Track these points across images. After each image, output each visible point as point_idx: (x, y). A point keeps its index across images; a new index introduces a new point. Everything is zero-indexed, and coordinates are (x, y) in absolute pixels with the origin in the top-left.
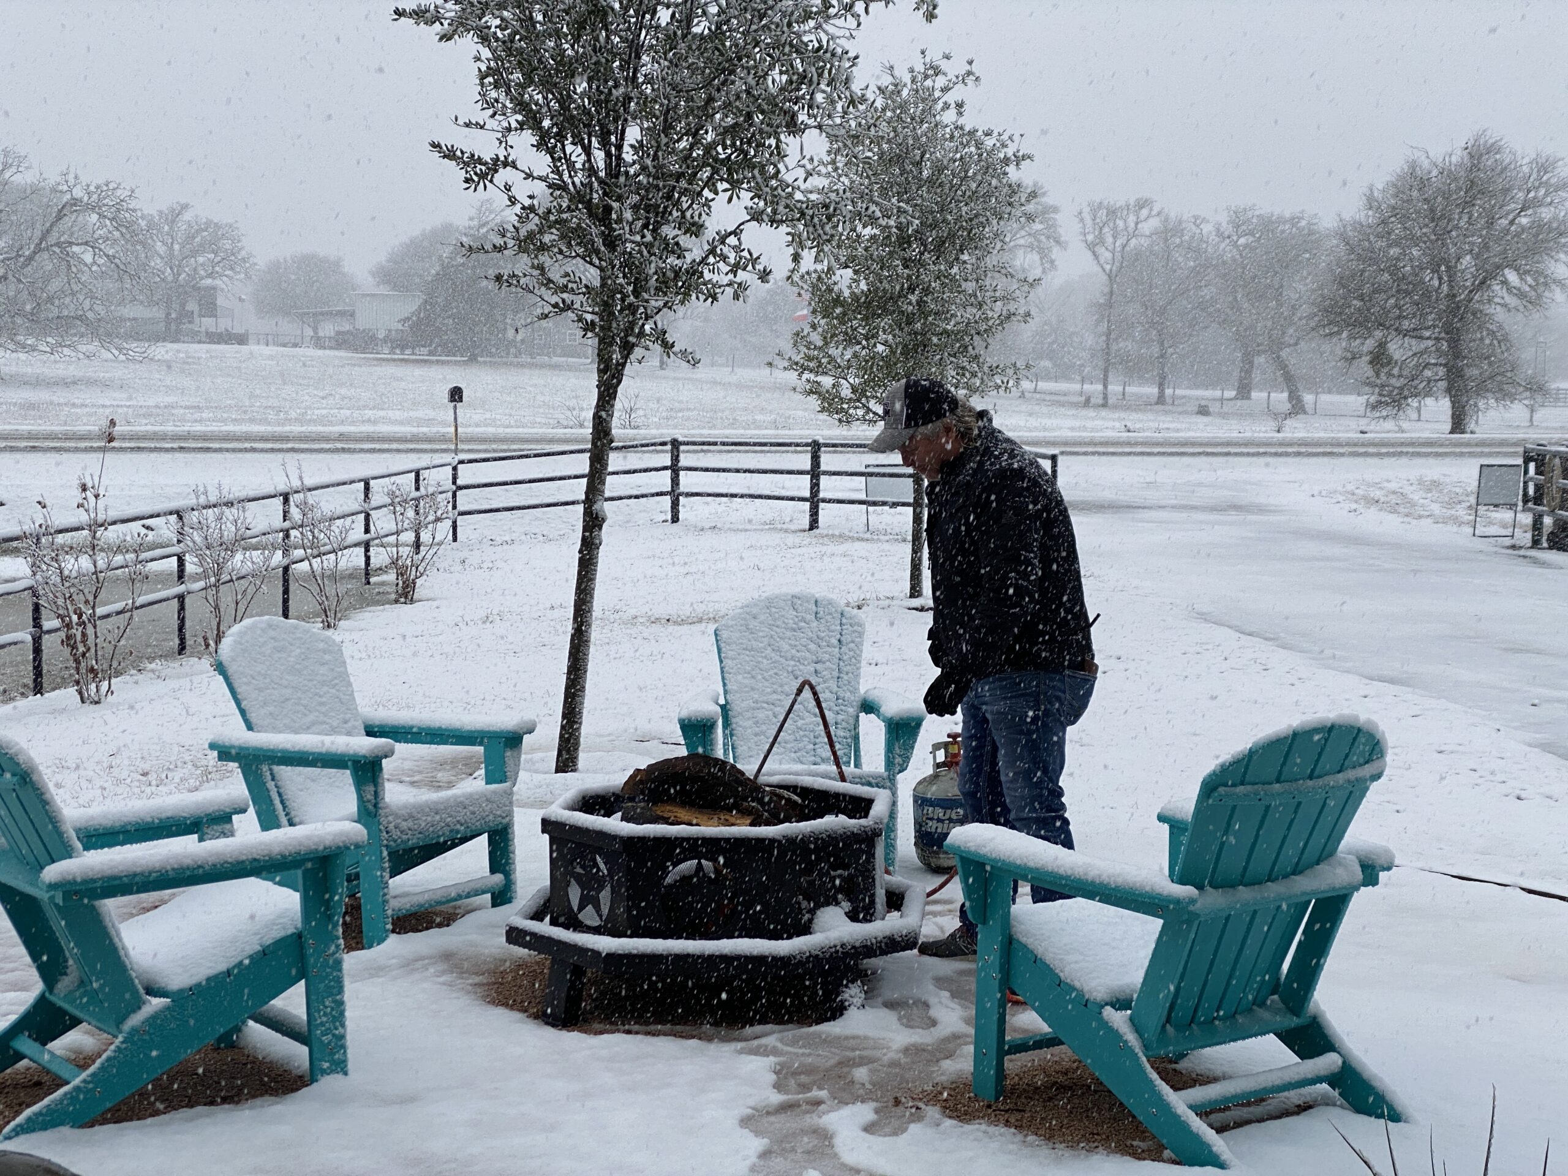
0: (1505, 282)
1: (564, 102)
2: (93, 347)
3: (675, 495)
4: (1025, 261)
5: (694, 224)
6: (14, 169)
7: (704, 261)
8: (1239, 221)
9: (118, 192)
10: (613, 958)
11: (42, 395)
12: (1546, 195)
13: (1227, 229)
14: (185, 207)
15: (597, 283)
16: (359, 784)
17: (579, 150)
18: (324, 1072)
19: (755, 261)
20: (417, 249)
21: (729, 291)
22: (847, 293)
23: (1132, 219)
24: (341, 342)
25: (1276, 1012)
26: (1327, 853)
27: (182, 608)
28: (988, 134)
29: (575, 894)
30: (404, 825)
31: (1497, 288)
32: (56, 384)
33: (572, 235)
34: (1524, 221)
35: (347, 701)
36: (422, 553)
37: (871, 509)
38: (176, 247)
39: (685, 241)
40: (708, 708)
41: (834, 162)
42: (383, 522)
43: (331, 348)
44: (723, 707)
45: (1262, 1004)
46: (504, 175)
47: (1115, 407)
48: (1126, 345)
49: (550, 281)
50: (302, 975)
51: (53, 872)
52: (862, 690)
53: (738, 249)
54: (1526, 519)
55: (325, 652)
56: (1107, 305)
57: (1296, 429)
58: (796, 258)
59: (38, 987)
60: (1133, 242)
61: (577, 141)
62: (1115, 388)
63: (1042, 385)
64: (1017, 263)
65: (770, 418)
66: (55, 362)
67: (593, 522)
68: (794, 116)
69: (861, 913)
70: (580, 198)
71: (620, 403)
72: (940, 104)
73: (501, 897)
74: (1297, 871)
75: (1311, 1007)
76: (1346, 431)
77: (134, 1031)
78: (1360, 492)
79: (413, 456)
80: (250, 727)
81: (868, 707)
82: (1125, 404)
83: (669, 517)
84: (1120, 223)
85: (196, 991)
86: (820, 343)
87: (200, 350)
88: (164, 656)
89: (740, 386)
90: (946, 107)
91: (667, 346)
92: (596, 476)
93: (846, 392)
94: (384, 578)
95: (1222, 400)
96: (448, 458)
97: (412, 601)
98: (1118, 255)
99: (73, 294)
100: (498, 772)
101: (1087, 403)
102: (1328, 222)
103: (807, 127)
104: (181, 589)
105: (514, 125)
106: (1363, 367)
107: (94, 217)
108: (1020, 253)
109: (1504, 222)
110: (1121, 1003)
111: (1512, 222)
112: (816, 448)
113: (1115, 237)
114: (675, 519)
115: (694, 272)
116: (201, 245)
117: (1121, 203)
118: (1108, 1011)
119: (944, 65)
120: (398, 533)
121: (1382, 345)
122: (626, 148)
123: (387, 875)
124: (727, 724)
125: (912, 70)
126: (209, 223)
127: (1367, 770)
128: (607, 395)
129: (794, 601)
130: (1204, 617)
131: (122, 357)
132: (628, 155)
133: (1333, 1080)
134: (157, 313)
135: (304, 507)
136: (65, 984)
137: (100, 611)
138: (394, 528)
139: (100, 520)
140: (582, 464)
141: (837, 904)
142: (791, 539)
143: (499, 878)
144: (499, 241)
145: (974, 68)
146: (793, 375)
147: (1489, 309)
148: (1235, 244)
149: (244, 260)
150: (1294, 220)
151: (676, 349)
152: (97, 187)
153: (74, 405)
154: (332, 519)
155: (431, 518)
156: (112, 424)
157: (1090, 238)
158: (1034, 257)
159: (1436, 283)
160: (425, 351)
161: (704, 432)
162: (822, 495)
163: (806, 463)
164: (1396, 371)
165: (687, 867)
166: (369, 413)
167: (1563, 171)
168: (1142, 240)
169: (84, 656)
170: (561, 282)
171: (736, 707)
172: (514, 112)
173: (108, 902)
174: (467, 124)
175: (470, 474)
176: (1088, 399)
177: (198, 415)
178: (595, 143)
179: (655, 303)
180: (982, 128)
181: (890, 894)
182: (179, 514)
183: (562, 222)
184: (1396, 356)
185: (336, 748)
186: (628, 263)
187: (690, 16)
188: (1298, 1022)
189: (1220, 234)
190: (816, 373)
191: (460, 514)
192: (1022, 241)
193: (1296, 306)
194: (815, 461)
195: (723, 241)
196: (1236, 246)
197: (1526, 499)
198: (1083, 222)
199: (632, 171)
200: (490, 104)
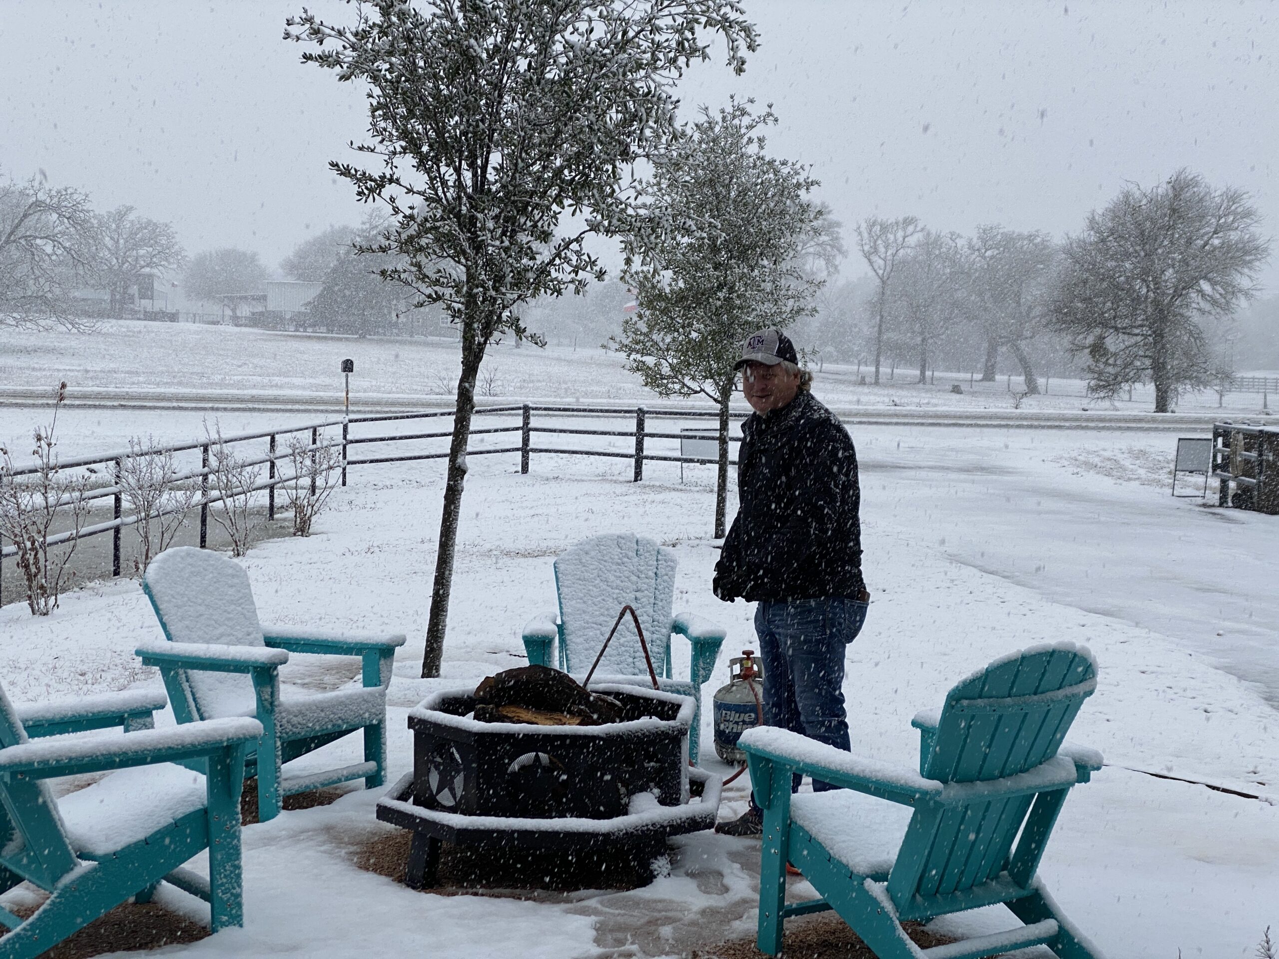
0: (1201, 292)
1: (440, 132)
2: (51, 322)
3: (526, 451)
4: (814, 266)
5: (543, 232)
7: (551, 262)
8: (986, 236)
9: (76, 196)
10: (464, 833)
11: (7, 361)
12: (1235, 220)
13: (978, 243)
14: (130, 209)
15: (464, 279)
16: (258, 684)
17: (451, 170)
18: (224, 924)
19: (594, 263)
21: (572, 287)
22: (668, 290)
23: (900, 234)
24: (256, 321)
25: (1007, 885)
26: (1049, 752)
27: (117, 538)
28: (784, 163)
29: (434, 779)
30: (295, 720)
31: (1193, 295)
32: (20, 351)
33: (446, 241)
34: (1216, 242)
35: (250, 617)
36: (317, 495)
37: (685, 465)
38: (122, 241)
39: (536, 245)
40: (547, 627)
41: (659, 184)
42: (285, 469)
43: (246, 326)
44: (561, 628)
45: (996, 877)
46: (389, 190)
47: (885, 386)
48: (894, 335)
49: (425, 276)
50: (207, 843)
51: (3, 756)
52: (674, 615)
53: (578, 253)
54: (1215, 483)
55: (233, 576)
57: (1031, 406)
60: (901, 252)
61: (450, 163)
62: (884, 370)
63: (826, 366)
64: (807, 268)
66: (18, 333)
67: (457, 473)
68: (627, 147)
69: (669, 799)
70: (452, 210)
71: (481, 375)
72: (745, 139)
73: (374, 780)
74: (1022, 770)
75: (1034, 882)
76: (1071, 408)
77: (66, 888)
79: (312, 415)
80: (169, 637)
81: (678, 628)
82: (893, 383)
83: (520, 469)
84: (891, 237)
85: (118, 855)
86: (645, 330)
88: (102, 577)
89: (578, 363)
90: (750, 140)
91: (520, 332)
92: (460, 435)
93: (666, 370)
94: (285, 515)
95: (971, 381)
96: (340, 417)
97: (308, 535)
98: (889, 263)
99: (36, 279)
100: (374, 678)
101: (862, 382)
102: (1058, 240)
103: (637, 156)
104: (117, 522)
105: (399, 149)
106: (1085, 359)
107: (55, 216)
108: (810, 259)
109: (1201, 242)
110: (878, 877)
111: (1207, 243)
112: (641, 414)
113: (887, 248)
114: (525, 470)
115: (543, 271)
116: (142, 240)
117: (892, 220)
118: (869, 883)
119: (749, 108)
120: (297, 478)
121: (1101, 338)
122: (490, 170)
123: (279, 761)
124: (562, 641)
125: (723, 111)
126: (149, 222)
127: (1081, 688)
128: (471, 368)
129: (619, 541)
131: (74, 331)
132: (491, 176)
133: (1051, 942)
134: (105, 295)
135: (221, 457)
136: (10, 848)
137: (49, 539)
138: (294, 474)
139: (51, 464)
140: (449, 424)
141: (650, 790)
143: (372, 764)
144: (384, 243)
145: (774, 111)
146: (623, 356)
147: (1188, 313)
149: (177, 253)
150: (1030, 238)
151: (527, 333)
152: (59, 192)
153: (34, 369)
154: (244, 466)
155: (325, 466)
156: (64, 386)
157: (866, 248)
158: (821, 263)
159: (1144, 290)
160: (324, 329)
161: (552, 399)
162: (645, 453)
163: (631, 425)
164: (1111, 361)
165: (527, 758)
166: (277, 380)
167: (1247, 203)
168: (909, 251)
169: (35, 576)
170: (434, 277)
171: (570, 627)
172: (399, 139)
173: (48, 781)
174: (361, 149)
175: (355, 431)
176: (863, 378)
177: (135, 379)
178: (464, 165)
179: (511, 296)
180: (779, 159)
181: (693, 782)
182: (117, 460)
183: (436, 228)
184: (1112, 349)
185: (238, 656)
186: (490, 263)
187: (543, 65)
188: (1024, 893)
189: (971, 247)
190: (643, 354)
191: (349, 463)
192: (811, 250)
193: (1030, 308)
194: (640, 425)
195: (567, 247)
196: (984, 258)
197: (1215, 467)
198: (860, 234)
199: (494, 188)
200: (379, 132)
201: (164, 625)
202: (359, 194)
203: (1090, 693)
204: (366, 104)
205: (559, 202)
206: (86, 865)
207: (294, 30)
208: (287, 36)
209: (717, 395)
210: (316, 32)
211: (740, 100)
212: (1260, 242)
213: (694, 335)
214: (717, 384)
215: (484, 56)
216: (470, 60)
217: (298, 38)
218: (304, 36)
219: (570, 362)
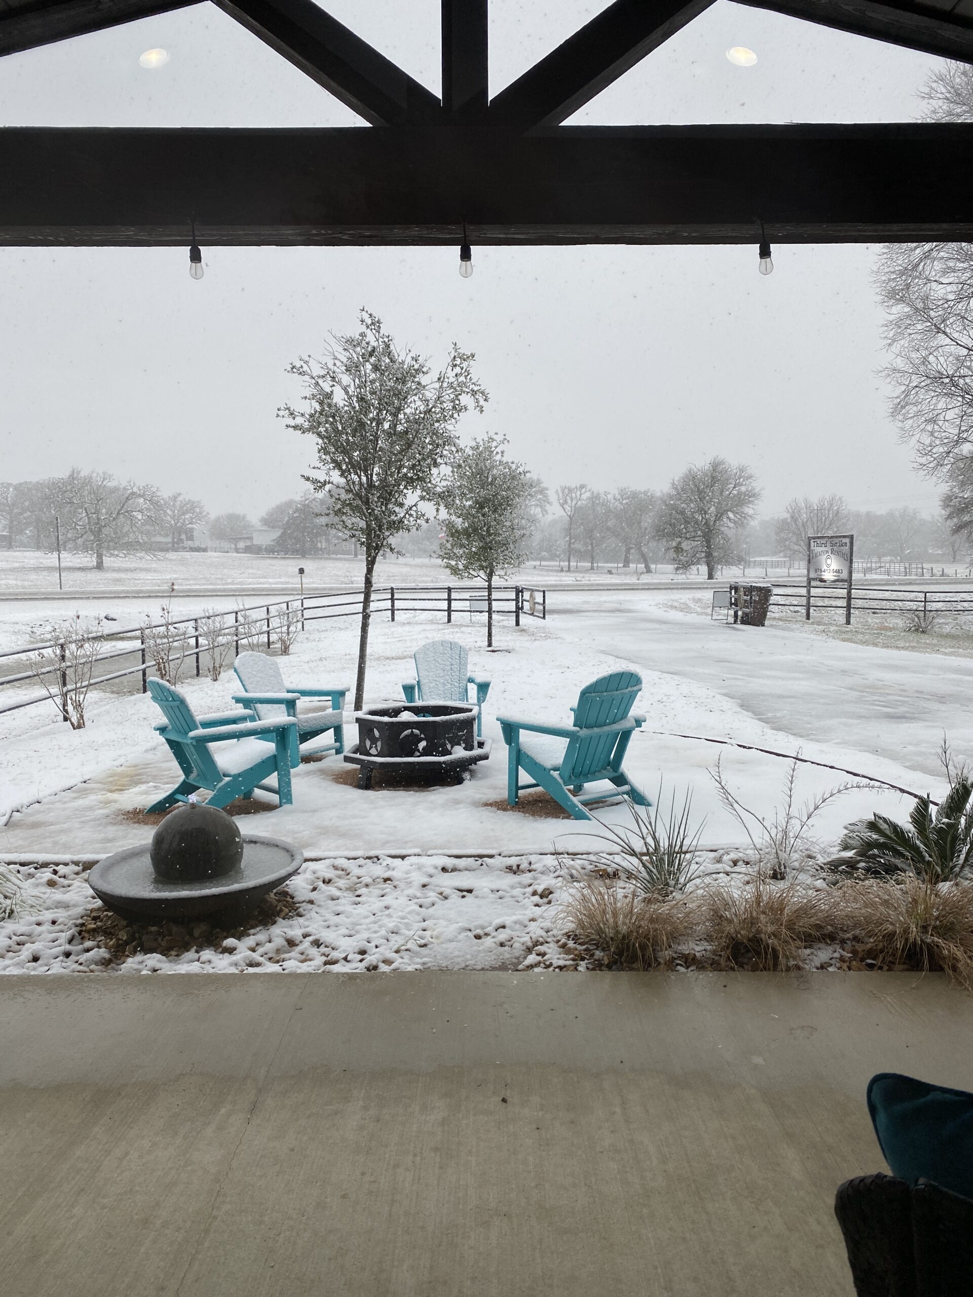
0: (728, 518)
1: (351, 458)
2: (142, 554)
3: (393, 611)
4: (535, 511)
5: (400, 503)
6: (108, 480)
7: (404, 517)
8: (622, 493)
9: (152, 489)
10: (382, 764)
11: (123, 575)
12: (743, 481)
13: (618, 497)
14: (179, 494)
15: (365, 527)
16: (288, 709)
17: (356, 476)
18: (285, 803)
19: (424, 515)
20: (280, 509)
21: (415, 528)
22: (460, 527)
23: (578, 493)
24: (248, 550)
25: (609, 771)
26: (624, 716)
27: (197, 658)
28: (513, 463)
29: (368, 743)
30: (304, 724)
31: (725, 520)
32: (127, 570)
33: (355, 509)
34: (735, 492)
35: (281, 683)
36: (291, 636)
37: (472, 614)
38: (176, 511)
39: (397, 509)
40: (412, 681)
41: (454, 475)
42: (274, 623)
43: (242, 553)
44: (418, 682)
45: (605, 769)
46: (328, 487)
47: (574, 572)
48: (577, 546)
49: (347, 526)
50: (276, 769)
51: (192, 734)
52: (468, 675)
53: (416, 511)
54: (732, 612)
55: (272, 664)
56: (569, 531)
57: (646, 579)
58: (438, 510)
59: (183, 777)
60: (579, 502)
61: (356, 473)
62: (573, 564)
63: (543, 563)
64: (532, 512)
65: (430, 579)
66: (126, 561)
67: (366, 617)
68: (436, 460)
69: (469, 747)
70: (358, 495)
71: (374, 573)
72: (495, 453)
73: (339, 751)
74: (614, 723)
75: (621, 770)
76: (665, 579)
77: (220, 788)
78: (669, 604)
79: (283, 597)
80: (246, 691)
81: (471, 680)
82: (577, 570)
83: (390, 619)
84: (574, 495)
85: (239, 775)
86: (450, 547)
87: (187, 555)
88: (191, 677)
89: (417, 566)
90: (497, 453)
91: (392, 550)
92: (366, 602)
93: (461, 567)
94: (275, 646)
95: (617, 567)
96: (300, 597)
97: (288, 654)
98: (573, 509)
99: (134, 532)
100: (337, 706)
101: (562, 571)
102: (658, 494)
103: (441, 464)
104: (197, 650)
105: (331, 468)
106: (672, 554)
107: (142, 500)
108: (533, 508)
109: (728, 493)
110: (555, 769)
111: (730, 493)
112: (449, 590)
113: (572, 500)
114: (393, 620)
115: (401, 521)
116: (186, 510)
117: (574, 486)
118: (552, 772)
119: (495, 437)
120: (281, 627)
121: (680, 543)
122: (374, 476)
123: (298, 742)
124: (419, 688)
125: (483, 440)
126: (190, 501)
127: (635, 688)
128: (370, 571)
129: (442, 643)
130: (603, 652)
131: (155, 559)
132: (375, 478)
133: (627, 793)
134: (169, 539)
135: (245, 617)
136: (193, 776)
137: (170, 658)
138: (280, 625)
139: (170, 622)
140: (361, 598)
141: (460, 744)
142: (440, 627)
143: (338, 744)
144: (327, 512)
145: (506, 437)
146: (439, 561)
147: (722, 529)
148: (622, 503)
149: (205, 516)
150: (645, 493)
151: (395, 551)
152: (144, 487)
153: (136, 579)
154: (257, 621)
155: (295, 620)
156: (173, 584)
157: (561, 501)
158: (539, 509)
159: (701, 518)
160: (283, 553)
161: (403, 585)
162: (452, 609)
163: (446, 596)
164: (685, 554)
165: (408, 732)
166: (262, 580)
167: (750, 471)
168: (583, 502)
169: (165, 675)
170: (350, 526)
171: (423, 682)
172: (331, 463)
173: (210, 744)
174: (314, 468)
175: (307, 603)
176: (562, 568)
177: (188, 583)
178: (362, 474)
179: (387, 533)
180: (510, 461)
181: (479, 743)
182: (196, 620)
183: (351, 504)
184: (685, 548)
185: (278, 697)
186: (376, 519)
187: (395, 426)
188: (616, 774)
189: (615, 499)
190: (449, 559)
191: (305, 619)
192: (533, 503)
193: (646, 529)
194: (449, 595)
195: (411, 509)
196: (622, 504)
197: (731, 604)
198: (558, 494)
199: (376, 484)
200: (321, 460)
201: (244, 686)
202: (315, 489)
203: (640, 690)
204: (316, 448)
205: (406, 487)
206: (227, 779)
207: (281, 413)
208: (278, 416)
209: (486, 578)
210: (292, 414)
211: (491, 434)
212: (756, 491)
213: (474, 549)
214: (486, 572)
215: (369, 422)
216: (362, 425)
217: (283, 416)
218: (286, 416)
219: (410, 566)
